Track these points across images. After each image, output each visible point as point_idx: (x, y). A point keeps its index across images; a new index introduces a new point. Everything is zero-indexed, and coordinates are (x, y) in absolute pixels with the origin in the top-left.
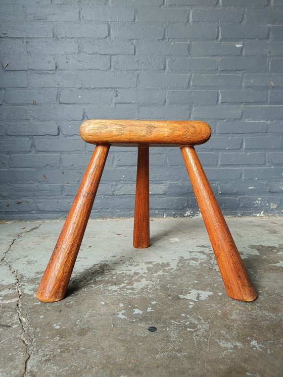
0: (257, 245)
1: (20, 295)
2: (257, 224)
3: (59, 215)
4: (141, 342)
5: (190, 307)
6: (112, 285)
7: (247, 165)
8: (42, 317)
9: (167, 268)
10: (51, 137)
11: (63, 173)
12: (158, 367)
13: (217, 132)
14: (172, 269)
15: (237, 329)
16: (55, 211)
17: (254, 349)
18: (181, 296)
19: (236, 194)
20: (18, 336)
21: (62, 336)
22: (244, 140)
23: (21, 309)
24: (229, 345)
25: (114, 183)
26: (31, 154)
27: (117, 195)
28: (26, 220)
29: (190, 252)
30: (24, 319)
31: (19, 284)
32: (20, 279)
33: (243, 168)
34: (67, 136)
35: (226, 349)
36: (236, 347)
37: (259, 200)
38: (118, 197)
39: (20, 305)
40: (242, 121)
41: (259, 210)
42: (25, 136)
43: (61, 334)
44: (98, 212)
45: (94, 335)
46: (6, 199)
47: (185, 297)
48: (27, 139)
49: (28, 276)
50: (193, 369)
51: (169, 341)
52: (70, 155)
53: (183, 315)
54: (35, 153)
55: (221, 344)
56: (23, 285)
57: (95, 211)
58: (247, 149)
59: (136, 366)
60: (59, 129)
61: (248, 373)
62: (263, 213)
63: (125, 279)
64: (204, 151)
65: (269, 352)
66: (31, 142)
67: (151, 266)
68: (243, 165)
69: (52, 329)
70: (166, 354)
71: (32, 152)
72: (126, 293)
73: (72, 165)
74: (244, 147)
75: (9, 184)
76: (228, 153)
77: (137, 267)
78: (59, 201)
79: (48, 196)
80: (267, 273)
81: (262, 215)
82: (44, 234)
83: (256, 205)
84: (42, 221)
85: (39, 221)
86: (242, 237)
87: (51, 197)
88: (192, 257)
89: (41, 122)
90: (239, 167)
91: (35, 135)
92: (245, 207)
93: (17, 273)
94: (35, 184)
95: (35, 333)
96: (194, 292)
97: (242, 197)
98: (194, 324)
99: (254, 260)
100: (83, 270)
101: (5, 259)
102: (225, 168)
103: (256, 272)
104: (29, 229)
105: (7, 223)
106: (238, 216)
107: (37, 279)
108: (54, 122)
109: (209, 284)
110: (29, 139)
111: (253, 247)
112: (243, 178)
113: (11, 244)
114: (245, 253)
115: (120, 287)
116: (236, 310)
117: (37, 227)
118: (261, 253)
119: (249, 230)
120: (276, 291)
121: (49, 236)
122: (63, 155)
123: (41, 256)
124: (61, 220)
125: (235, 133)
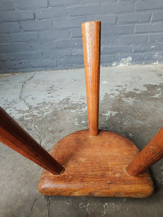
0: (148, 85)
1: (33, 115)
2: (152, 70)
3: (43, 68)
5: (106, 119)
6: (72, 109)
7: (152, 32)
8: (43, 125)
10: (31, 21)
11: (41, 44)
13: (135, 9)
14: (101, 100)
15: (125, 129)
16: (40, 66)
17: (130, 137)
18: (103, 114)
19: (143, 51)
20: (36, 133)
21: (53, 133)
22: (152, 14)
23: (34, 122)
25: (71, 48)
26: (21, 33)
27: (73, 56)
28: (26, 72)
29: (111, 90)
30: (36, 126)
31: (31, 110)
32: (30, 107)
33: (149, 34)
34: (40, 19)
37: (156, 55)
38: (74, 56)
39: (33, 120)
41: (156, 60)
42: (15, 21)
43: (52, 132)
44: (64, 66)
45: (65, 132)
46: (13, 61)
47: (105, 115)
48: (16, 23)
49: (34, 106)
52: (43, 32)
53: (103, 123)
54: (23, 32)
56: (33, 110)
57: (62, 65)
58: (154, 21)
60: (34, 15)
63: (78, 106)
64: (125, 24)
65: (135, 138)
66: (19, 25)
68: (150, 32)
69: (48, 130)
71: (21, 31)
72: (78, 113)
73: (46, 39)
74: (151, 19)
75: (13, 52)
76: (140, 24)
77: (84, 100)
78: (41, 60)
79: (35, 58)
80: (147, 101)
81: (157, 63)
82: (37, 81)
83: (154, 58)
84: (34, 73)
85: (33, 73)
86: (141, 79)
87: (37, 59)
88: (112, 93)
89: (22, 11)
90: (146, 34)
91: (21, 20)
92: (147, 59)
93: (29, 104)
94: (27, 51)
95: (42, 132)
96: (109, 112)
97: (147, 53)
98: (107, 127)
99: (143, 94)
100: (58, 102)
101: (21, 97)
102: (138, 35)
103: (142, 101)
104: (28, 78)
105: (16, 74)
106: (143, 65)
107: (38, 107)
108: (30, 10)
109: (117, 108)
110: (18, 23)
111: (145, 86)
112: (148, 41)
113: (22, 88)
114: (140, 90)
115: (76, 110)
116: (127, 121)
117: (32, 76)
118: (148, 90)
119: (146, 74)
120: (148, 111)
121: (39, 82)
122: (39, 32)
123: (38, 95)
124: (44, 71)
125: (146, 10)
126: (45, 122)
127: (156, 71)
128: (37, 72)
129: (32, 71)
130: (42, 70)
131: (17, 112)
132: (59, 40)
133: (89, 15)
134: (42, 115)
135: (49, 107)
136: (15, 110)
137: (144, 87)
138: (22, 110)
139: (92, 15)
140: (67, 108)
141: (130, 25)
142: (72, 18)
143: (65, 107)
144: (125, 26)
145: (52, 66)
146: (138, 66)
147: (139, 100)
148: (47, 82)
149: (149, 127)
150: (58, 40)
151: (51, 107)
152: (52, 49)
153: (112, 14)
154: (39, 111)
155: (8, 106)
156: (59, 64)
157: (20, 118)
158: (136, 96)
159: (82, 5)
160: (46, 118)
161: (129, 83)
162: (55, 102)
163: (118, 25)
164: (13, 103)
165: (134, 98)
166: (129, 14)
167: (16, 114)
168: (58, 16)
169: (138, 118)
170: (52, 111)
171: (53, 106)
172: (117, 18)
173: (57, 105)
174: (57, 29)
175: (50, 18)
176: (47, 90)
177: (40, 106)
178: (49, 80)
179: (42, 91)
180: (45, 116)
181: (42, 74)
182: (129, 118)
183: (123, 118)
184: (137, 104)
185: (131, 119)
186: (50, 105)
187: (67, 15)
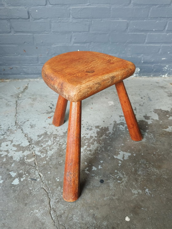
0: (158, 110)
1: (34, 155)
2: (161, 85)
4: (97, 190)
5: (120, 165)
7: (166, 43)
8: (49, 173)
9: (107, 132)
10: (24, 20)
11: (37, 48)
12: (105, 205)
13: (149, 16)
14: (110, 133)
15: (140, 181)
16: (35, 73)
17: (147, 194)
18: (115, 157)
19: (153, 63)
20: (42, 186)
21: (61, 186)
22: (168, 23)
23: (38, 167)
24: (136, 192)
26: (12, 34)
28: (18, 79)
29: (120, 116)
30: (41, 174)
31: (31, 147)
33: (162, 45)
34: (35, 19)
35: (135, 194)
36: (139, 193)
37: (167, 67)
39: (36, 164)
40: (170, 7)
41: (165, 73)
42: (3, 19)
43: (61, 184)
46: (2, 66)
47: (117, 157)
49: (34, 140)
50: (120, 206)
51: (110, 190)
52: (39, 35)
53: (116, 171)
54: (14, 33)
55: (132, 191)
56: (34, 147)
58: (168, 31)
59: (96, 205)
60: (28, 13)
61: (142, 208)
62: (167, 75)
63: (86, 142)
64: (137, 32)
65: (153, 196)
66: (9, 24)
67: (99, 130)
68: (162, 43)
69: (56, 181)
70: (108, 197)
71: (12, 32)
72: (87, 154)
73: (42, 43)
74: (166, 29)
75: (1, 56)
76: (153, 34)
77: (91, 131)
78: (36, 67)
79: (29, 64)
80: (160, 137)
82: (33, 95)
83: (164, 70)
84: (28, 80)
86: (151, 100)
87: (31, 65)
88: (121, 121)
89: (14, 7)
90: (159, 44)
91: (11, 19)
92: (156, 71)
93: (27, 136)
94: (19, 56)
95: (49, 184)
96: (121, 153)
97: (156, 64)
98: (121, 177)
99: (155, 125)
100: (62, 134)
101: (17, 122)
102: (149, 45)
103: (154, 136)
104: (22, 89)
105: (6, 81)
106: (151, 77)
107: (39, 141)
108: (24, 7)
109: (129, 146)
110: (7, 22)
111: (156, 111)
112: (160, 52)
113: (16, 107)
114: (151, 118)
115: (84, 149)
116: (141, 168)
117: (27, 87)
118: (159, 118)
119: (156, 92)
120: (163, 152)
121: (36, 98)
122: (34, 35)
123: (37, 120)
124: (40, 79)
125: (162, 17)
126: (51, 167)
127: (165, 88)
128: (31, 80)
129: (26, 78)
130: (37, 78)
131: (15, 149)
132: (58, 45)
133: (96, 18)
134: (45, 155)
135: (53, 143)
136: (12, 144)
137: (155, 113)
138: (21, 145)
139: (99, 18)
142: (75, 21)
144: (136, 34)
146: (146, 79)
147: (151, 134)
148: (45, 98)
149: (166, 179)
150: (57, 45)
151: (55, 141)
152: (50, 55)
153: (123, 20)
154: (41, 148)
155: (2, 137)
157: (20, 160)
158: (147, 129)
159: (88, 5)
160: (51, 160)
161: (139, 105)
162: (58, 134)
163: (129, 32)
164: (8, 133)
165: (146, 132)
166: (143, 21)
167: (14, 152)
168: (59, 17)
169: (152, 164)
170: (56, 149)
171: (56, 139)
172: (128, 25)
173: (61, 138)
174: (57, 32)
175: (48, 19)
176: (46, 112)
177: (41, 139)
178: (47, 95)
179: (41, 113)
180: (49, 157)
181: (38, 82)
182: (143, 163)
183: (136, 163)
184: (150, 141)
185: (146, 165)
186: (53, 138)
187: (70, 16)
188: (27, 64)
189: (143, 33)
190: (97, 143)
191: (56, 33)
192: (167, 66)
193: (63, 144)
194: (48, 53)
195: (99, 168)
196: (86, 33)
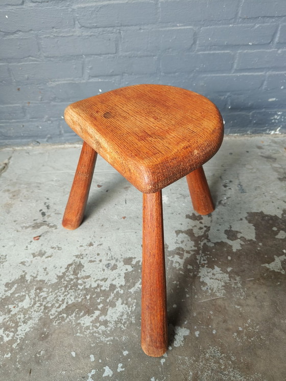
0: (257, 214)
3: (29, 140)
5: (162, 362)
6: (85, 314)
7: (275, 68)
11: (19, 89)
13: (239, 15)
16: (22, 136)
19: (250, 108)
22: (279, 29)
29: (177, 233)
33: (268, 73)
34: (7, 33)
37: (278, 115)
41: (275, 126)
57: (71, 134)
58: (280, 45)
62: (279, 130)
63: (99, 301)
64: (215, 49)
67: (130, 269)
68: (269, 69)
72: (98, 332)
73: (28, 79)
74: (277, 40)
76: (250, 51)
77: (114, 271)
78: (24, 124)
79: (8, 119)
80: (255, 286)
81: (277, 132)
82: (14, 184)
83: (273, 121)
84: (11, 149)
85: (8, 149)
86: (243, 191)
87: (14, 120)
88: (178, 246)
90: (261, 72)
92: (258, 124)
97: (258, 111)
99: (247, 255)
100: (55, 281)
102: (242, 74)
103: (244, 283)
106: (247, 134)
107: (6, 299)
111: (251, 218)
112: (264, 87)
114: (239, 236)
115: (93, 318)
116: (208, 370)
117: (6, 164)
118: (258, 236)
119: (255, 170)
120: (258, 327)
121: (19, 190)
122: (10, 64)
123: (11, 243)
124: (33, 147)
125: (267, 17)
126: (17, 369)
127: (275, 160)
128: (17, 148)
129: (6, 146)
130: (27, 144)
132: (60, 83)
133: (128, 26)
134: (12, 334)
137: (250, 222)
139: (136, 25)
140: (74, 305)
141: (226, 51)
142: (86, 33)
143: (70, 302)
144: (213, 54)
145: (49, 136)
146: (237, 138)
147: (238, 278)
148: (36, 190)
150: (57, 83)
151: (37, 299)
152: (46, 101)
153: (185, 26)
154: (7, 317)
156: (66, 132)
158: (230, 263)
160: (21, 349)
161: (218, 203)
162: (46, 278)
163: (198, 51)
165: (227, 272)
166: (226, 26)
168: (53, 28)
169: (233, 359)
170: (37, 320)
171: (41, 294)
172: (195, 36)
173: (50, 290)
174: (53, 57)
175: (32, 32)
176: (32, 223)
177: (11, 294)
178: (40, 184)
179: (22, 227)
180: (19, 341)
181: (28, 153)
182: (214, 357)
183: (199, 357)
184: (233, 297)
185: (219, 363)
186: (36, 290)
187: (75, 24)
188: (5, 119)
189: (228, 51)
190: (122, 304)
191: (52, 59)
192: (279, 113)
193: (53, 306)
194: (42, 98)
195: (119, 370)
196: (112, 55)
